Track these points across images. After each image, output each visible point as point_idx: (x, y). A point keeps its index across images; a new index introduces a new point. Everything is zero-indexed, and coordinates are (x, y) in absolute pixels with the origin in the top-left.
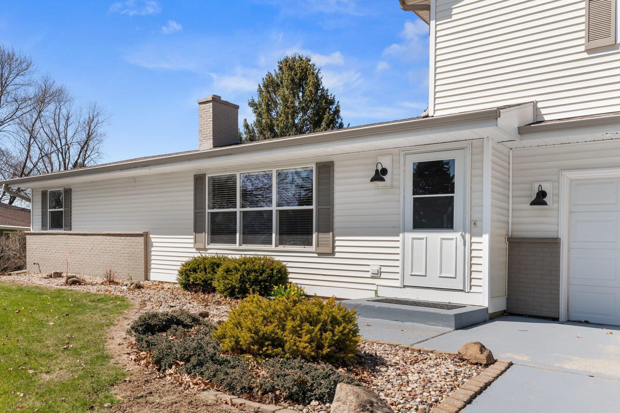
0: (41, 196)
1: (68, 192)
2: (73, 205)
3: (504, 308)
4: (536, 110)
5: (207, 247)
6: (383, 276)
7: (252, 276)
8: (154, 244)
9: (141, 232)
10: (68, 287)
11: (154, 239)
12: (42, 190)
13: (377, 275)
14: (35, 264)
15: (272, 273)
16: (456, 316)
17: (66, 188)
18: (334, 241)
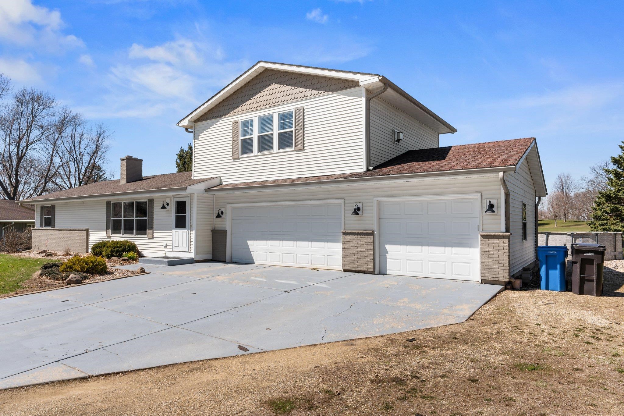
0: (40, 209)
1: (53, 207)
2: (56, 214)
3: (211, 258)
4: (221, 180)
5: (111, 236)
6: (168, 247)
7: (116, 249)
8: (91, 235)
9: (85, 229)
10: (46, 258)
11: (91, 232)
12: (41, 205)
13: (166, 247)
14: (36, 246)
15: (125, 248)
16: (168, 261)
17: (53, 205)
18: (153, 233)
